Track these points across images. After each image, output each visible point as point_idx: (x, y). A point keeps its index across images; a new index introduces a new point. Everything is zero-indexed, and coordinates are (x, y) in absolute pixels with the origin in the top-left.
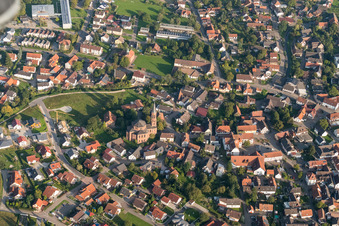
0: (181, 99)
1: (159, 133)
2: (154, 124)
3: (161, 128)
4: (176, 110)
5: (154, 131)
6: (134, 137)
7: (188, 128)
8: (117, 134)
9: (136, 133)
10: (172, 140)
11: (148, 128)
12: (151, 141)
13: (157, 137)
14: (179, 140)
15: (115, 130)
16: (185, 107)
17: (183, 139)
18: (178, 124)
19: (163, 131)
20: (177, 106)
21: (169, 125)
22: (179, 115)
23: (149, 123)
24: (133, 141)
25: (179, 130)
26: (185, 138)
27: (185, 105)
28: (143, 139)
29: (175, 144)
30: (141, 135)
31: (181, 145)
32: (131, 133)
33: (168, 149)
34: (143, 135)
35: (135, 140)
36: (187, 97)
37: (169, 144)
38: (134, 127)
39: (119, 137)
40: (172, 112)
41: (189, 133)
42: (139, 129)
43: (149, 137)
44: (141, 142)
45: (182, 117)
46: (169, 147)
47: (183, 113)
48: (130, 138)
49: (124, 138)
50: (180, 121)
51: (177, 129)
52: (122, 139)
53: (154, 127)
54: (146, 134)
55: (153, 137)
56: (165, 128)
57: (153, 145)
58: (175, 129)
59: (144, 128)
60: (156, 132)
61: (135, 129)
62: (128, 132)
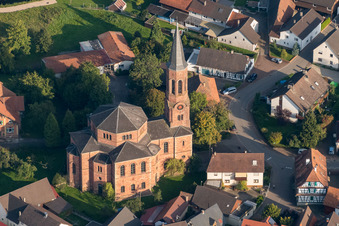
0: (288, 23)
1: (202, 152)
2: (180, 118)
3: (212, 135)
4: (267, 67)
5: (182, 148)
6: (101, 175)
7: (321, 131)
8: (28, 168)
9: (109, 157)
10: (254, 180)
11: (155, 133)
12: (168, 188)
13: (196, 170)
14: (286, 179)
15: (23, 152)
16: (307, 54)
17: (301, 173)
18: (281, 121)
19: (219, 148)
20: (274, 51)
21: (241, 126)
22: (281, 86)
23: (157, 116)
24: (99, 190)
25: (284, 142)
26: (310, 168)
27: (303, 43)
28: (139, 179)
29: (269, 194)
30: (127, 163)
31: (293, 199)
32: (85, 156)
33: (240, 214)
34: (138, 161)
35: (102, 187)
36: (312, 15)
37: (244, 195)
38: (100, 133)
39: (38, 176)
40: (254, 76)
41: (325, 152)
42: (119, 139)
43: (160, 172)
44: (128, 193)
45: (293, 90)
46: (245, 208)
47: (298, 76)
48: (86, 178)
49: (61, 182)
50: (287, 105)
51: (277, 139)
52: (52, 183)
53: (181, 132)
54: (150, 160)
55: (178, 174)
56: (225, 136)
57: (179, 202)
58: (265, 137)
59: (139, 135)
60: (189, 153)
61: (101, 140)
62: (77, 153)
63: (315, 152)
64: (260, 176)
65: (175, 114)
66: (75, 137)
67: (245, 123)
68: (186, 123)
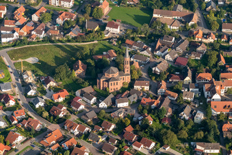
0: (159, 49)
1: (133, 81)
2: (127, 71)
3: (136, 76)
4: (153, 60)
5: (128, 79)
6: (106, 85)
7: (166, 76)
8: (87, 83)
9: (108, 81)
10: (147, 88)
11: (120, 75)
12: (123, 90)
13: (131, 85)
14: (154, 88)
15: (85, 79)
16: (164, 57)
17: (159, 86)
18: (155, 74)
19: (138, 80)
20: (155, 56)
21: (144, 75)
22: (155, 65)
23: (121, 70)
24: (105, 89)
25: (155, 79)
26: (161, 85)
27: (163, 54)
28: (116, 87)
29: (150, 92)
30: (113, 82)
31: (157, 94)
32: (102, 80)
33: (142, 97)
34: (115, 82)
35: (106, 88)
36: (166, 47)
37: (144, 92)
38: (106, 74)
39: (89, 85)
40: (149, 62)
41: (166, 82)
42: (111, 76)
43: (122, 85)
44: (113, 90)
45: (159, 66)
46: (144, 95)
47: (161, 62)
48: (102, 86)
49: (95, 87)
50: (157, 70)
51: (154, 78)
52: (93, 87)
53: (128, 75)
54: (119, 82)
55: (127, 86)
56: (140, 77)
57: (126, 93)
58: (150, 78)
59: (116, 75)
60: (130, 81)
61: (106, 76)
62: (99, 79)
63: (163, 81)
64: (148, 87)
65: (126, 70)
66: (99, 75)
67: (146, 74)
68: (129, 73)
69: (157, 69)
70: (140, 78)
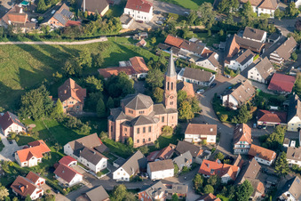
0: (235, 56)
1: (182, 123)
2: (171, 103)
3: (189, 115)
4: (222, 79)
5: (172, 121)
6: (127, 133)
7: (250, 115)
8: (87, 128)
9: (131, 123)
10: (211, 139)
12: (163, 142)
13: (179, 134)
14: (228, 140)
15: (84, 119)
16: (245, 74)
17: (236, 136)
18: (228, 109)
19: (193, 121)
20: (226, 71)
21: (206, 111)
22: (229, 90)
23: (159, 102)
24: (125, 141)
25: (229, 120)
26: (242, 133)
27: (243, 68)
28: (147, 136)
29: (218, 148)
30: (141, 127)
31: (232, 151)
32: (118, 122)
33: (202, 157)
34: (147, 126)
35: (126, 139)
36: (248, 52)
37: (205, 147)
38: (127, 109)
39: (91, 132)
40: (214, 85)
41: (252, 127)
42: (137, 113)
43: (159, 133)
44: (141, 144)
45: (235, 92)
46: (205, 154)
47: (239, 84)
48: (118, 134)
49: (104, 136)
51: (225, 118)
52: (99, 136)
53: (172, 111)
54: (153, 125)
55: (169, 135)
56: (196, 115)
57: (168, 149)
58: (218, 117)
59: (149, 110)
60: (176, 123)
61: (127, 113)
62: (114, 120)
63: (245, 125)
64: (215, 137)
65: (169, 101)
66: (113, 111)
67: (208, 109)
68: (175, 106)
69: (232, 100)
70: (198, 118)
